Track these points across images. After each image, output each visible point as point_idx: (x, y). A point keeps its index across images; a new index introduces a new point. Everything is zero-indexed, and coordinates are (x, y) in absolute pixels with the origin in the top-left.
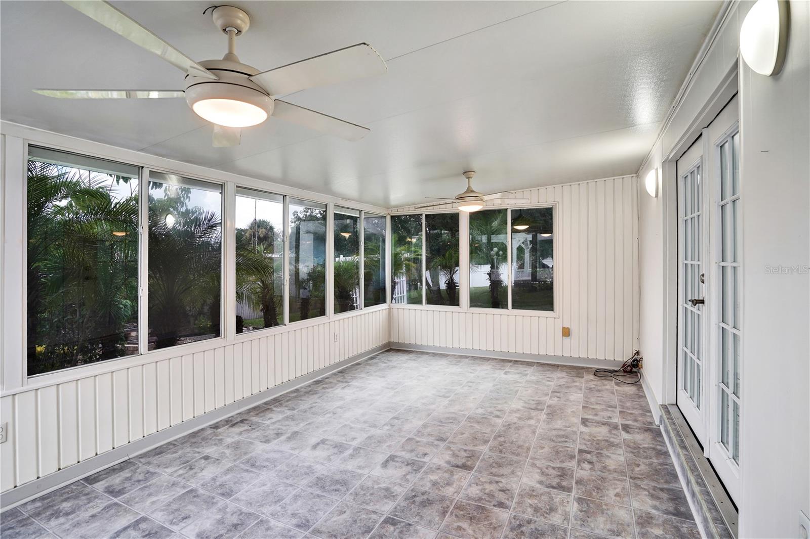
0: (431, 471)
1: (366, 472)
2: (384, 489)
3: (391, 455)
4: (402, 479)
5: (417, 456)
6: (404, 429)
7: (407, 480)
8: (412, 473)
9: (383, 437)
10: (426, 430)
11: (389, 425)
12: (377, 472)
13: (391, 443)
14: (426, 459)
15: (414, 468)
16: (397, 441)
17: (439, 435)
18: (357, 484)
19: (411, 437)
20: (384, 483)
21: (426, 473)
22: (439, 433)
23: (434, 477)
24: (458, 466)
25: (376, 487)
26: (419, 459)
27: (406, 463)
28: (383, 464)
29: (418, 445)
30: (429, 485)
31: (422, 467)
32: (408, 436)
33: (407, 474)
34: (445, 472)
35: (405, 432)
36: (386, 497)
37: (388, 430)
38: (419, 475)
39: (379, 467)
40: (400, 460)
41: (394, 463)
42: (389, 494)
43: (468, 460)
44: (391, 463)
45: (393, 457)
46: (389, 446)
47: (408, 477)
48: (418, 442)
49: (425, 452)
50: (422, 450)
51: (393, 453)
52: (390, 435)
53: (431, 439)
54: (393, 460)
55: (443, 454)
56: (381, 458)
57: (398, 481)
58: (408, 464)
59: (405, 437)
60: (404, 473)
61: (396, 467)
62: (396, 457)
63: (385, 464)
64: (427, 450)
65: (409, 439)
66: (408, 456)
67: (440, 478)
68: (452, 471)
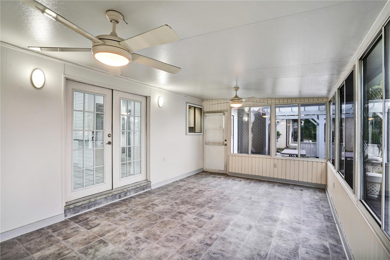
0: (194, 213)
1: (220, 214)
2: (212, 209)
3: (210, 220)
4: (206, 211)
5: (199, 219)
6: (203, 234)
7: (204, 210)
8: (202, 213)
9: (216, 230)
10: (190, 232)
11: (213, 238)
12: (215, 214)
13: (211, 226)
14: (195, 217)
15: (200, 214)
16: (208, 227)
17: (184, 228)
18: (222, 211)
19: (200, 228)
20: (212, 211)
21: (196, 212)
22: (183, 230)
23: (194, 211)
24: (183, 213)
25: (215, 210)
26: (198, 217)
27: (204, 216)
28: (214, 217)
29: (197, 223)
30: (196, 209)
31: (197, 214)
32: (201, 229)
33: (204, 212)
34: (189, 212)
35: (203, 233)
36: (211, 207)
37: (214, 235)
38: (199, 211)
39: (215, 215)
40: (206, 217)
41: (209, 216)
42: (210, 208)
43: (178, 215)
44: (210, 216)
45: (209, 219)
46: (212, 224)
47: (204, 211)
48: (197, 225)
49: (194, 220)
50: (196, 221)
51: (209, 221)
52: (211, 231)
53: (189, 226)
54: (209, 217)
55: (186, 218)
56: (215, 219)
57: (207, 210)
58: (203, 215)
59: (202, 229)
60: (205, 213)
61: (208, 215)
62: (208, 219)
63: (213, 216)
64: (194, 221)
65: (201, 227)
66: (202, 219)
67: (192, 210)
68: (186, 212)
